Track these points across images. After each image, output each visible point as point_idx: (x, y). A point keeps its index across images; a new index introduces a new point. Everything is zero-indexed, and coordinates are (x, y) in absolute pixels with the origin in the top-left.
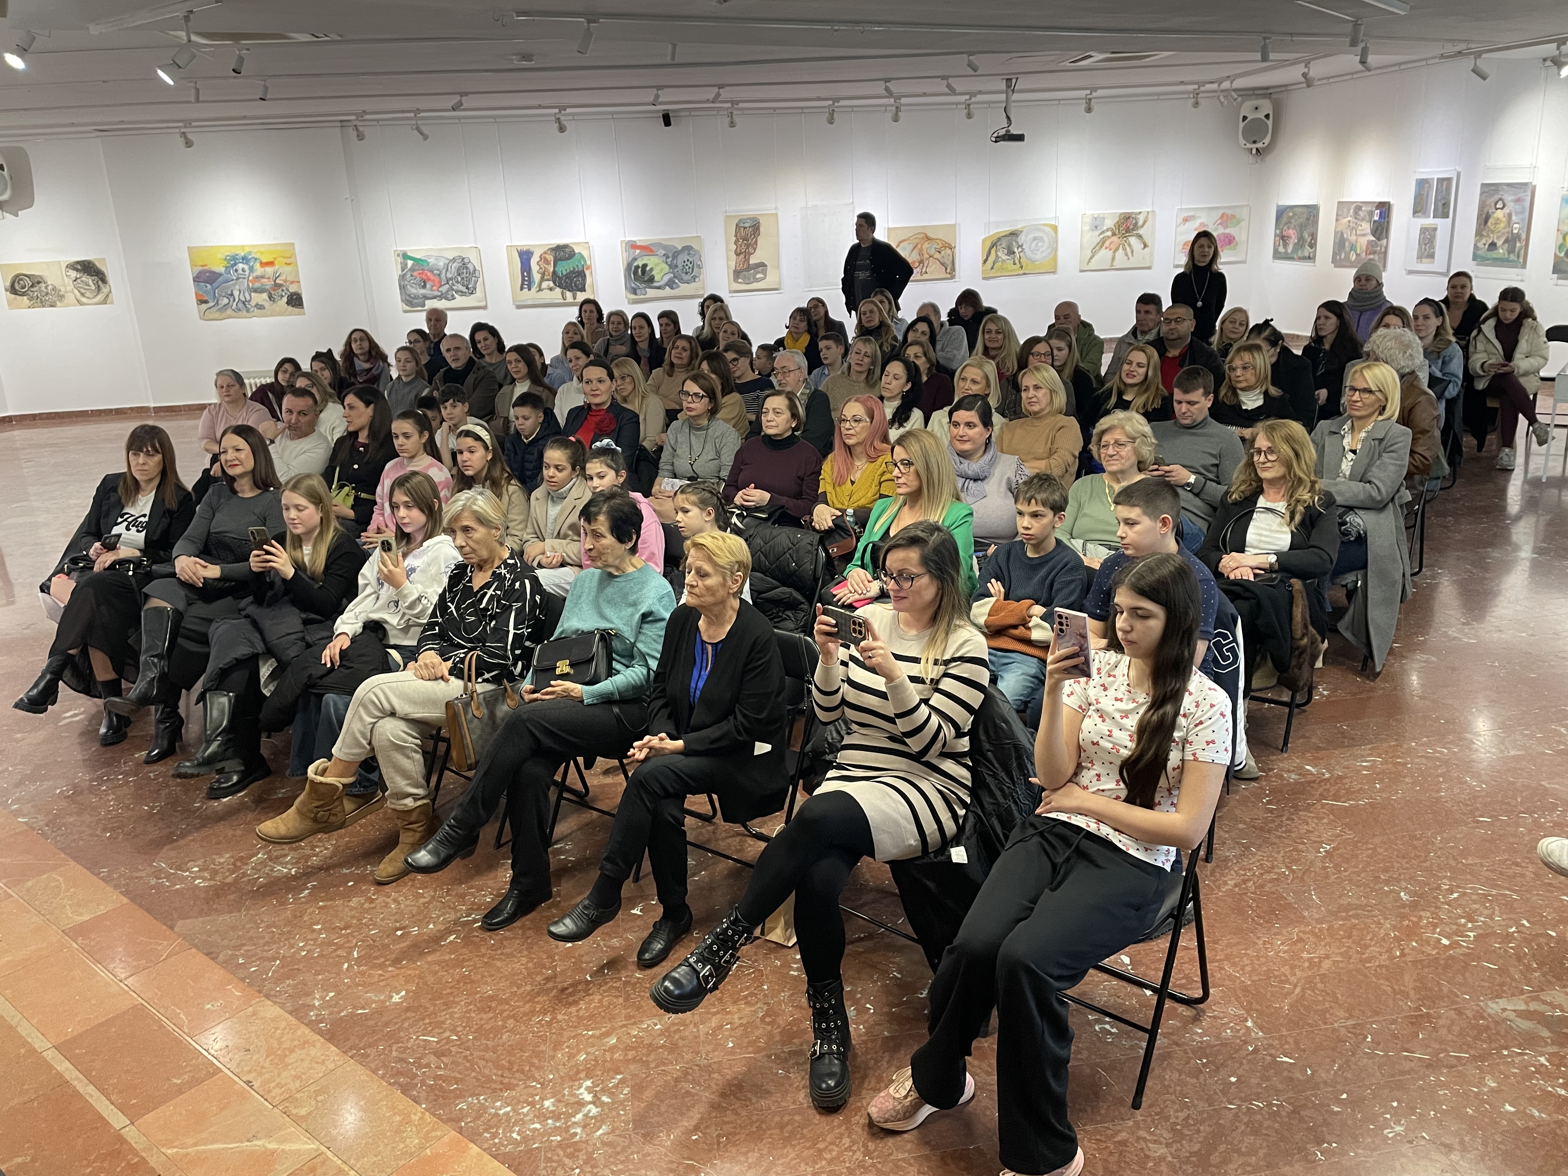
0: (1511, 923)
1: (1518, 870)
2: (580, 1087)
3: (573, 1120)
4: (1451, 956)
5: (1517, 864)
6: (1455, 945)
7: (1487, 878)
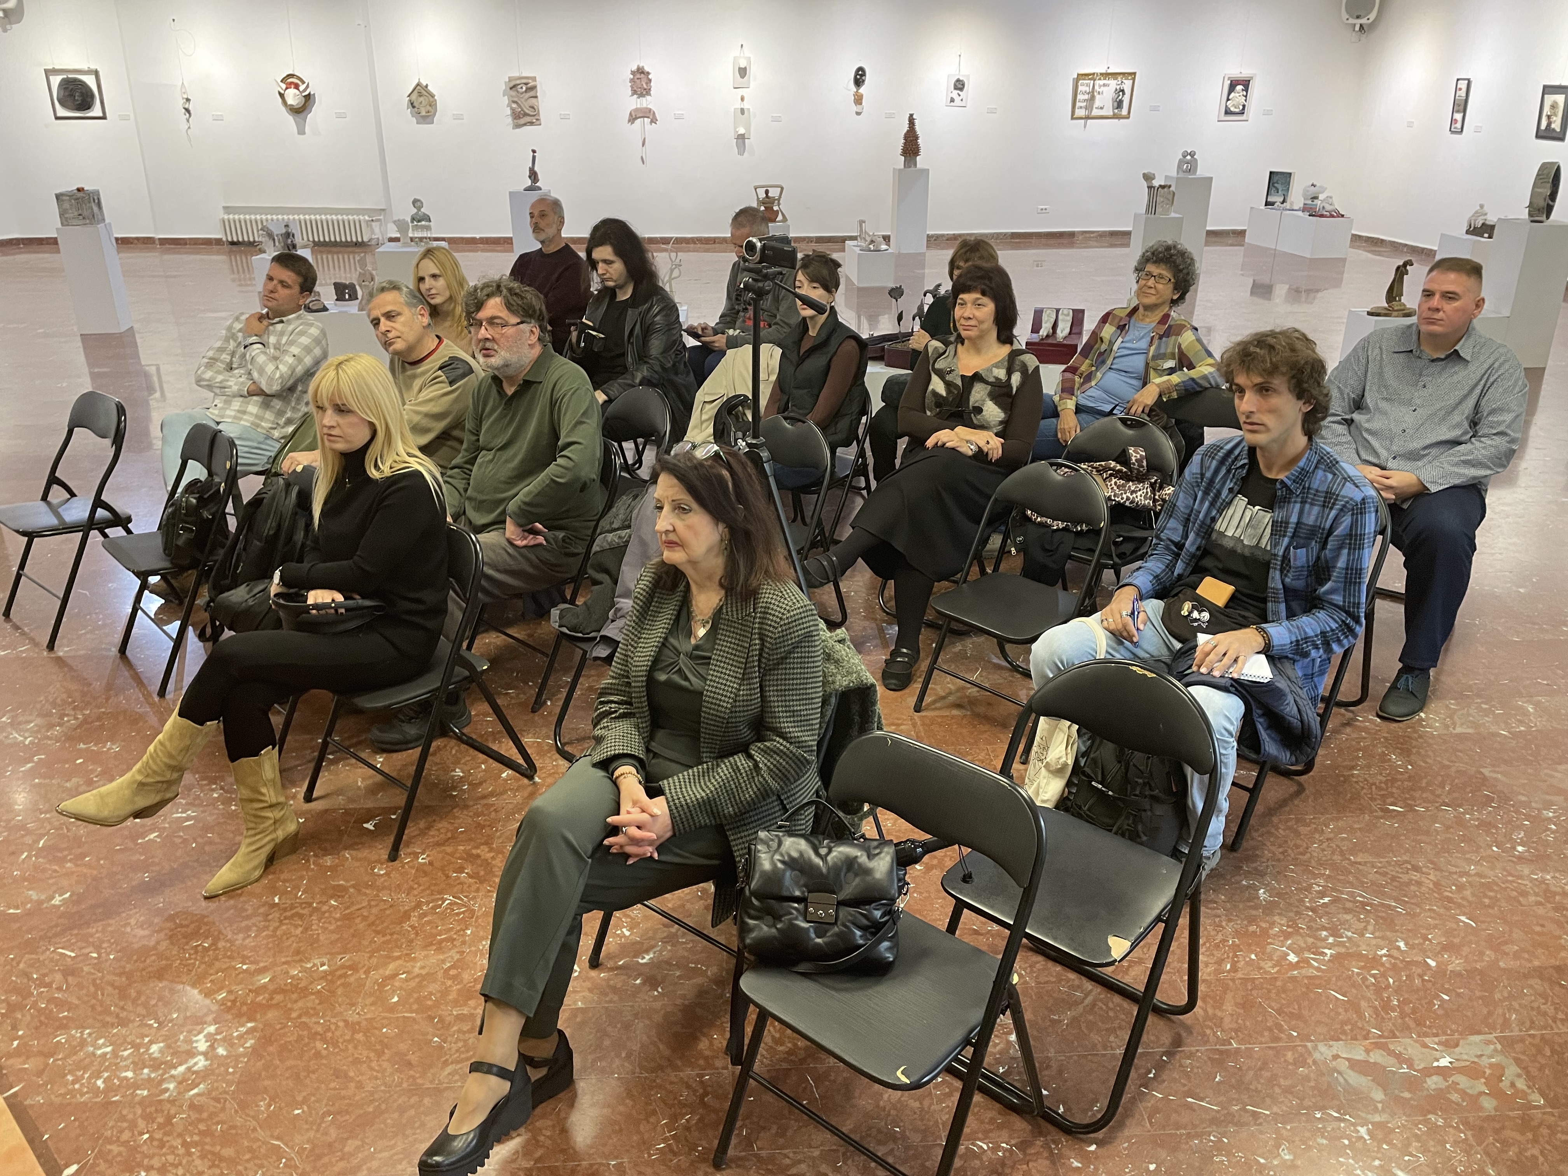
0: (1382, 943)
1: (1415, 876)
2: (199, 1033)
3: (173, 1072)
4: (1293, 979)
5: (1416, 868)
6: (1303, 962)
7: (1373, 883)
